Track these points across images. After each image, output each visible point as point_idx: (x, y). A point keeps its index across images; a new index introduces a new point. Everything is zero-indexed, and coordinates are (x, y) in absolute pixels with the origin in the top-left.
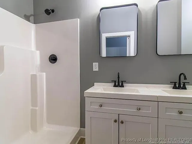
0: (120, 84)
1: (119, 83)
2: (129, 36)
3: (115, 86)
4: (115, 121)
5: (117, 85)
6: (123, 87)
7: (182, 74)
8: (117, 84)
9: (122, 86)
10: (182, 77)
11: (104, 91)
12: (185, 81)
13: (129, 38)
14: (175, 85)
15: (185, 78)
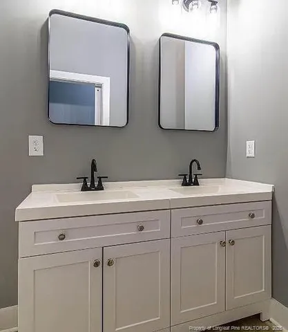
0: (96, 184)
1: (92, 182)
2: (100, 86)
3: (85, 188)
4: (96, 264)
5: (89, 186)
6: (102, 189)
7: (195, 160)
8: (89, 184)
9: (100, 188)
10: (195, 165)
11: (60, 201)
12: (199, 172)
13: (99, 89)
14: (185, 179)
15: (199, 168)
